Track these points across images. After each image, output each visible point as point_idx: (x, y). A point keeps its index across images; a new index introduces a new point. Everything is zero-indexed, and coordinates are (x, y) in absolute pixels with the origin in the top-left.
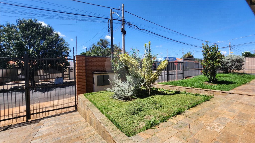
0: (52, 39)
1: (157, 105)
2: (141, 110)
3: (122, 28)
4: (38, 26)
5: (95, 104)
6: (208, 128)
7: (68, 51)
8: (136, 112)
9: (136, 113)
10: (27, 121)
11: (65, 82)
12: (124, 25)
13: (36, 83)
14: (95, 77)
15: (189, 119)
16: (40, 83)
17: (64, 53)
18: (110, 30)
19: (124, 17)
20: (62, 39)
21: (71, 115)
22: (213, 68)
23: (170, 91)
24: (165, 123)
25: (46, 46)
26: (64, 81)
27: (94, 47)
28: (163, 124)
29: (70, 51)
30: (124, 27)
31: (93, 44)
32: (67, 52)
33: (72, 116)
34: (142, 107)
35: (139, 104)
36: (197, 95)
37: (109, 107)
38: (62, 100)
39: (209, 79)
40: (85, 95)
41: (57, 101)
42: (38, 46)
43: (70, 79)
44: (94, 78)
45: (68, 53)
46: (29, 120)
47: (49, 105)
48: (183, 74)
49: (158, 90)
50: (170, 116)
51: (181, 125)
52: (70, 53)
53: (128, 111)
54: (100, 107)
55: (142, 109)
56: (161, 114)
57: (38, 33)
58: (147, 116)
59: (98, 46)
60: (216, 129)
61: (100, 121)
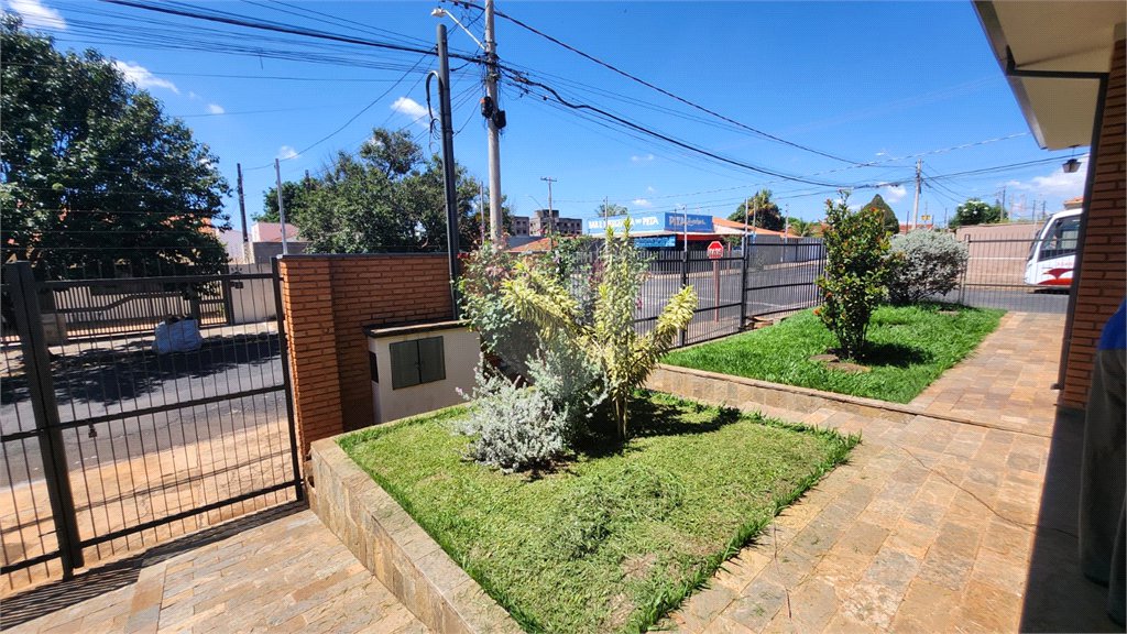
0: (126, 130)
1: (664, 501)
2: (608, 533)
3: (487, 98)
4: (30, 53)
5: (408, 507)
6: (850, 614)
7: (216, 191)
8: (589, 545)
9: (592, 551)
10: (68, 577)
11: (210, 338)
12: (494, 82)
13: (55, 350)
14: (382, 350)
15: (784, 567)
16: (71, 350)
17: (193, 198)
18: (438, 125)
19: (493, 44)
20: (177, 128)
21: (286, 534)
22: (861, 303)
23: (700, 409)
24: (705, 594)
25: (92, 169)
26: (204, 334)
27: (347, 167)
28: (696, 602)
29: (225, 188)
30: (494, 92)
31: (341, 154)
32: (209, 194)
33: (291, 543)
34: (607, 515)
35: (598, 503)
36: (802, 430)
37: (468, 514)
38: (217, 443)
39: (842, 340)
40: (343, 443)
41: (191, 448)
42: (46, 163)
43: (231, 322)
44: (373, 357)
45: (215, 202)
46: (76, 572)
47: (155, 479)
48: (743, 305)
49: (654, 400)
50: (720, 559)
51: (760, 601)
52: (225, 199)
53: (558, 544)
54: (432, 519)
55: (610, 527)
56: (685, 546)
57: (36, 97)
58: (633, 559)
59: (364, 163)
60: (877, 617)
61: (455, 607)
